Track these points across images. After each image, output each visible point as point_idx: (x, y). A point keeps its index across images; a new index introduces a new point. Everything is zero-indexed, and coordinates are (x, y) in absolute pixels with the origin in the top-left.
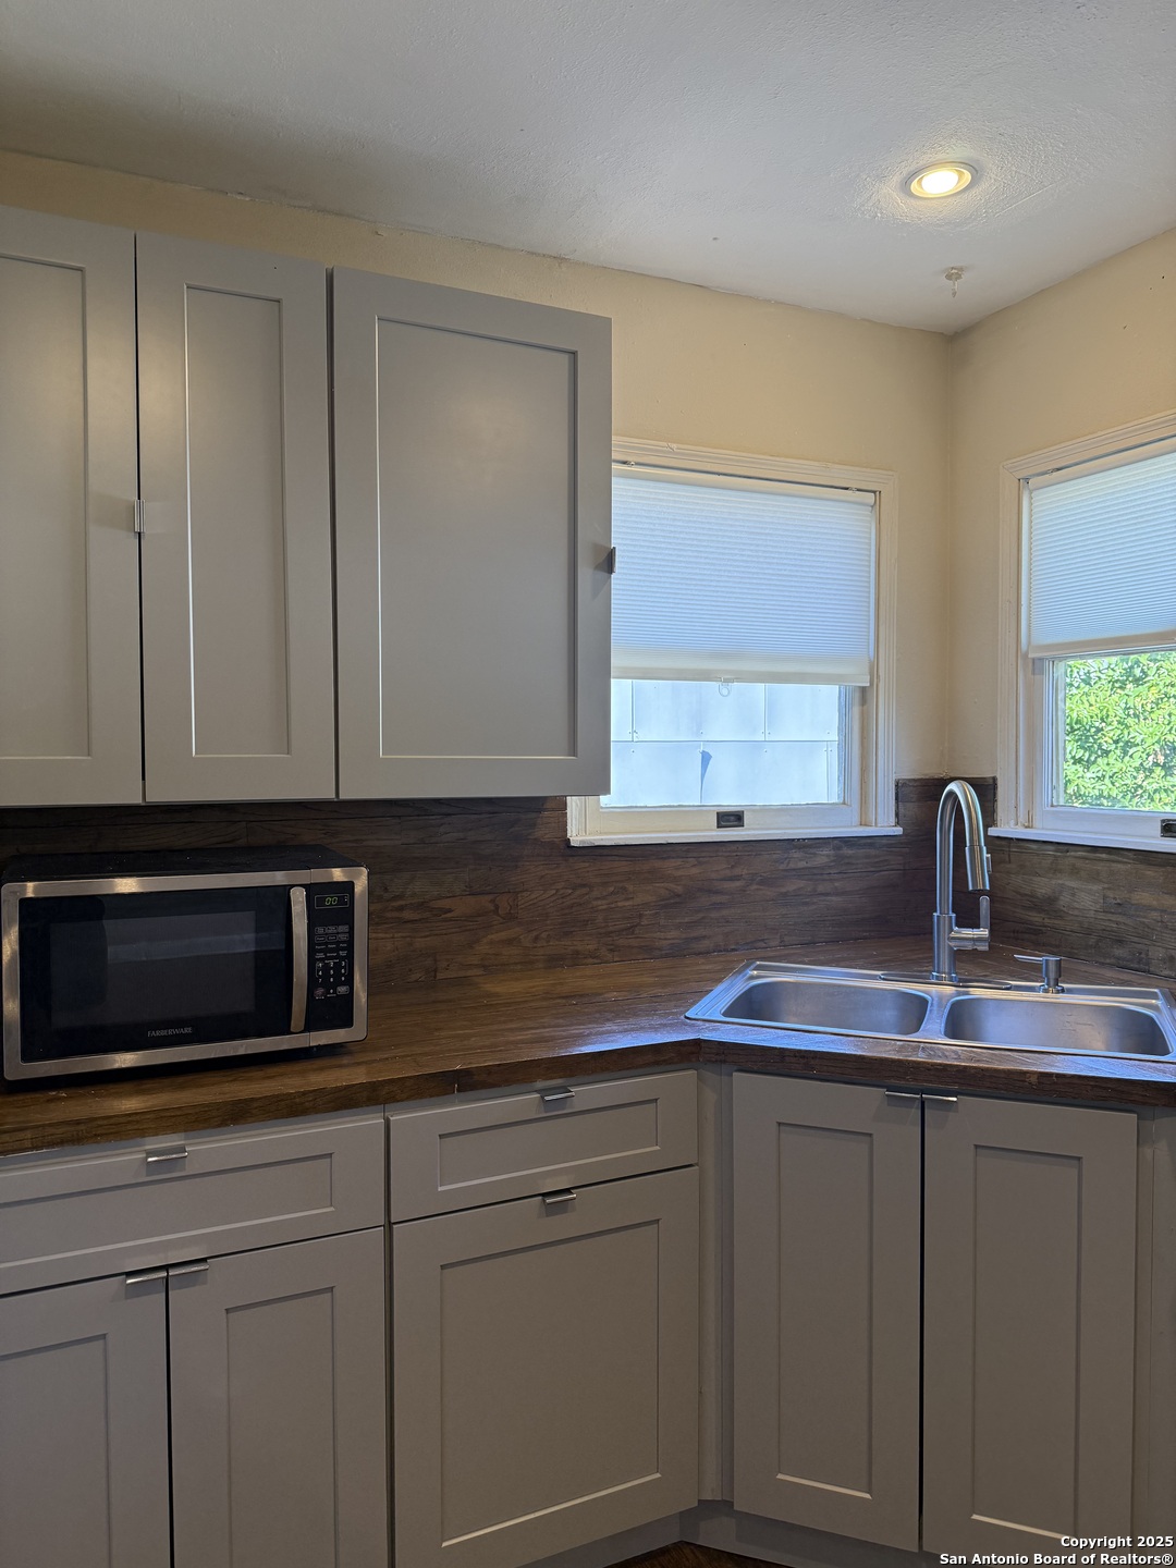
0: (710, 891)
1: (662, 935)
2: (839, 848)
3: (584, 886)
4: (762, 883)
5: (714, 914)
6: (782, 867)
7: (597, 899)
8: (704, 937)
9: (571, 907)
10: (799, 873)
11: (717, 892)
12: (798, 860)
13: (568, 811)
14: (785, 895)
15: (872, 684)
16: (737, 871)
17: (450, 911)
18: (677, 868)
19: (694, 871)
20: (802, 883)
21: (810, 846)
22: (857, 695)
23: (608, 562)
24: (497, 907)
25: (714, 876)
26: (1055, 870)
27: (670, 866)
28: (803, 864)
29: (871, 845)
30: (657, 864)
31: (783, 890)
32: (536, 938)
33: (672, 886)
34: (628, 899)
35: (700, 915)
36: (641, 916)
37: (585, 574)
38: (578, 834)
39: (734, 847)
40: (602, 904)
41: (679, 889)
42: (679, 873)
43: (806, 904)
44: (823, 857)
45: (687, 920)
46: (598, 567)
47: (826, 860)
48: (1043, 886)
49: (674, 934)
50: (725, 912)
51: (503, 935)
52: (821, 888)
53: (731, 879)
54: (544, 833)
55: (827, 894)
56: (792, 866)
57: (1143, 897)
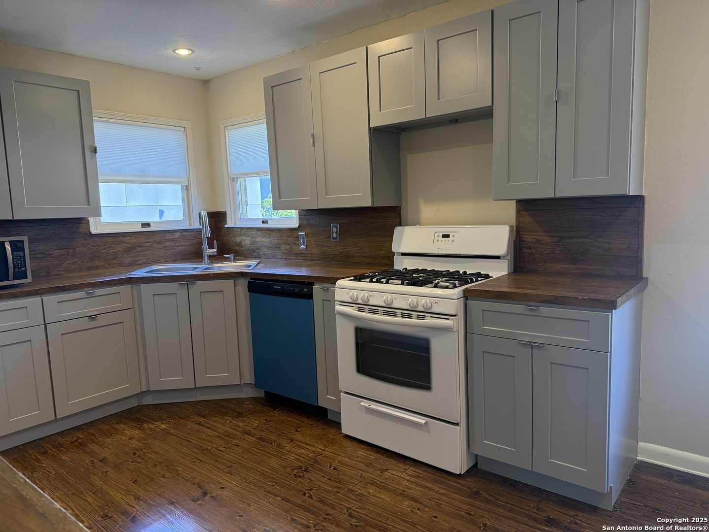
0: (140, 246)
1: (125, 260)
2: (182, 233)
3: (97, 246)
4: (157, 243)
5: (142, 253)
6: (164, 238)
7: (102, 250)
8: (140, 260)
9: (94, 252)
10: (169, 240)
11: (143, 247)
12: (169, 236)
13: (90, 223)
14: (165, 246)
15: (189, 184)
16: (149, 240)
17: (52, 254)
18: (129, 240)
19: (135, 240)
20: (170, 243)
21: (171, 232)
22: (185, 187)
23: (95, 151)
24: (68, 253)
25: (141, 242)
26: (240, 235)
27: (126, 239)
28: (171, 238)
29: (192, 232)
30: (122, 239)
31: (165, 245)
32: (83, 262)
33: (127, 245)
34: (113, 249)
35: (137, 254)
36: (118, 254)
37: (88, 154)
38: (94, 230)
39: (147, 233)
40: (104, 251)
41: (130, 246)
42: (130, 241)
43: (173, 249)
44: (177, 235)
45: (133, 255)
46: (92, 152)
47: (178, 236)
48: (238, 240)
49: (129, 259)
50: (145, 252)
51: (71, 261)
52: (177, 245)
53: (147, 242)
54: (82, 230)
55: (179, 246)
56: (167, 238)
57: (258, 239)
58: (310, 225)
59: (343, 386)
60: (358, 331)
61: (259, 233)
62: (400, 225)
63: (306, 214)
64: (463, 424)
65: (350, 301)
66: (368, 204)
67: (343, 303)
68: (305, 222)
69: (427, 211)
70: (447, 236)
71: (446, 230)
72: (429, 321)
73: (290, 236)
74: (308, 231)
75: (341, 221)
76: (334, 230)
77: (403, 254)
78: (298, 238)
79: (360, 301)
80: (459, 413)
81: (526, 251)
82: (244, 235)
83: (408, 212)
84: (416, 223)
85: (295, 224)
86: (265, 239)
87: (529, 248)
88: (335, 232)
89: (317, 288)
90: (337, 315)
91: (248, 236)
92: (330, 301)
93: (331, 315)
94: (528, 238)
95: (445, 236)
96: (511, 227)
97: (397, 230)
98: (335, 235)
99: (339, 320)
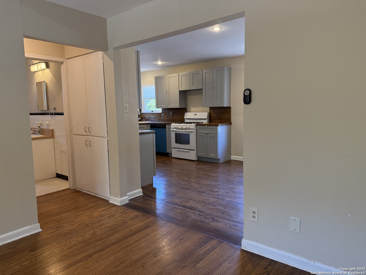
26: (145, 115)
48: (145, 116)
57: (151, 116)
58: (165, 112)
59: (172, 146)
60: (176, 134)
61: (151, 114)
62: (186, 112)
63: (164, 110)
64: (196, 150)
65: (174, 128)
66: (179, 107)
67: (173, 128)
68: (163, 111)
69: (192, 109)
70: (196, 115)
71: (196, 113)
72: (189, 130)
73: (159, 115)
74: (164, 114)
75: (173, 111)
76: (171, 113)
77: (187, 119)
78: (161, 115)
79: (176, 128)
80: (195, 148)
81: (211, 118)
82: (147, 115)
83: (188, 109)
84: (190, 112)
85: (161, 112)
86: (152, 116)
87: (212, 117)
88: (171, 114)
89: (167, 126)
90: (171, 131)
91: (148, 115)
92: (170, 128)
93: (170, 131)
94: (212, 115)
95: (195, 115)
96: (208, 113)
97: (186, 113)
98: (171, 115)
99: (172, 132)
